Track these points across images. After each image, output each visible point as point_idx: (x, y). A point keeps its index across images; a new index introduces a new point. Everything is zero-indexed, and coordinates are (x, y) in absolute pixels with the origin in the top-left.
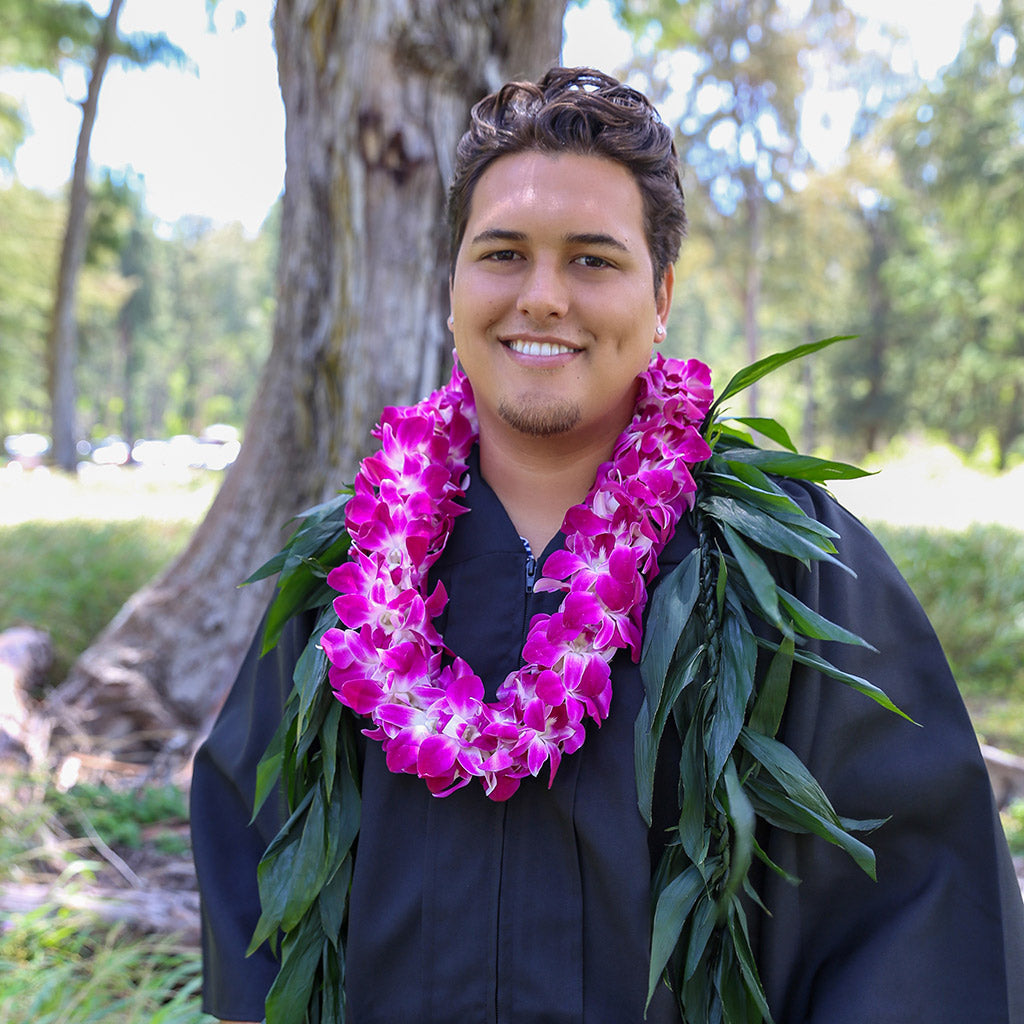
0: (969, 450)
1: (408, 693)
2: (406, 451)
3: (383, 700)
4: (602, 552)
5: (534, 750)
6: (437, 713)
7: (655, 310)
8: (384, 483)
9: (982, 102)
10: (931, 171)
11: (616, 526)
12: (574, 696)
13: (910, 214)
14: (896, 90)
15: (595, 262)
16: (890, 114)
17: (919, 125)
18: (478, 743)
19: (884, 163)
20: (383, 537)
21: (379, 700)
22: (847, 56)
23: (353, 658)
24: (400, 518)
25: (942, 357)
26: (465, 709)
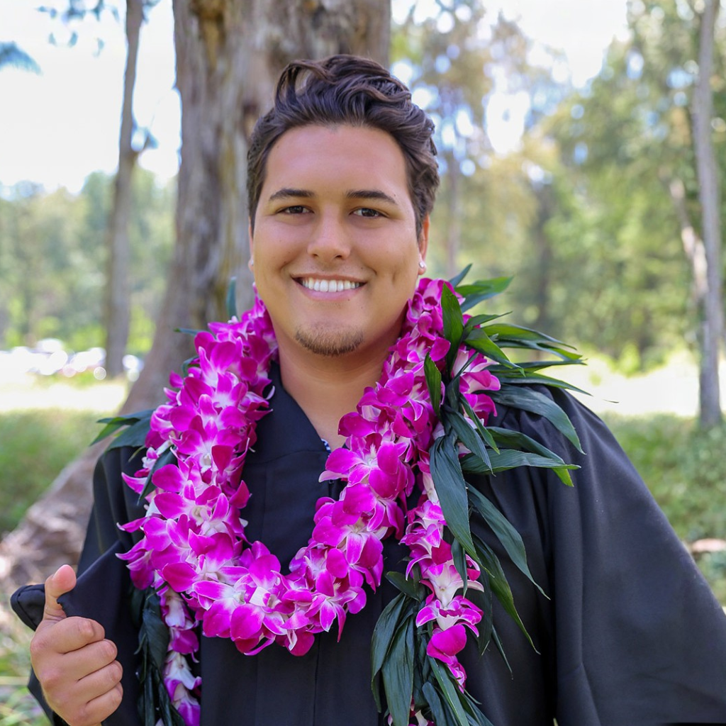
0: (616, 357)
1: (216, 573)
2: (219, 371)
3: (196, 579)
4: (373, 448)
5: (325, 610)
6: (244, 587)
7: (418, 249)
8: (203, 398)
9: (620, 104)
10: (582, 153)
11: (381, 426)
12: (355, 568)
13: (565, 186)
14: (557, 94)
15: (370, 213)
16: (553, 112)
17: (573, 121)
18: (278, 608)
19: (548, 149)
20: (198, 443)
21: (194, 579)
22: (521, 68)
23: (170, 541)
24: (212, 427)
25: (590, 290)
26: (265, 582)
